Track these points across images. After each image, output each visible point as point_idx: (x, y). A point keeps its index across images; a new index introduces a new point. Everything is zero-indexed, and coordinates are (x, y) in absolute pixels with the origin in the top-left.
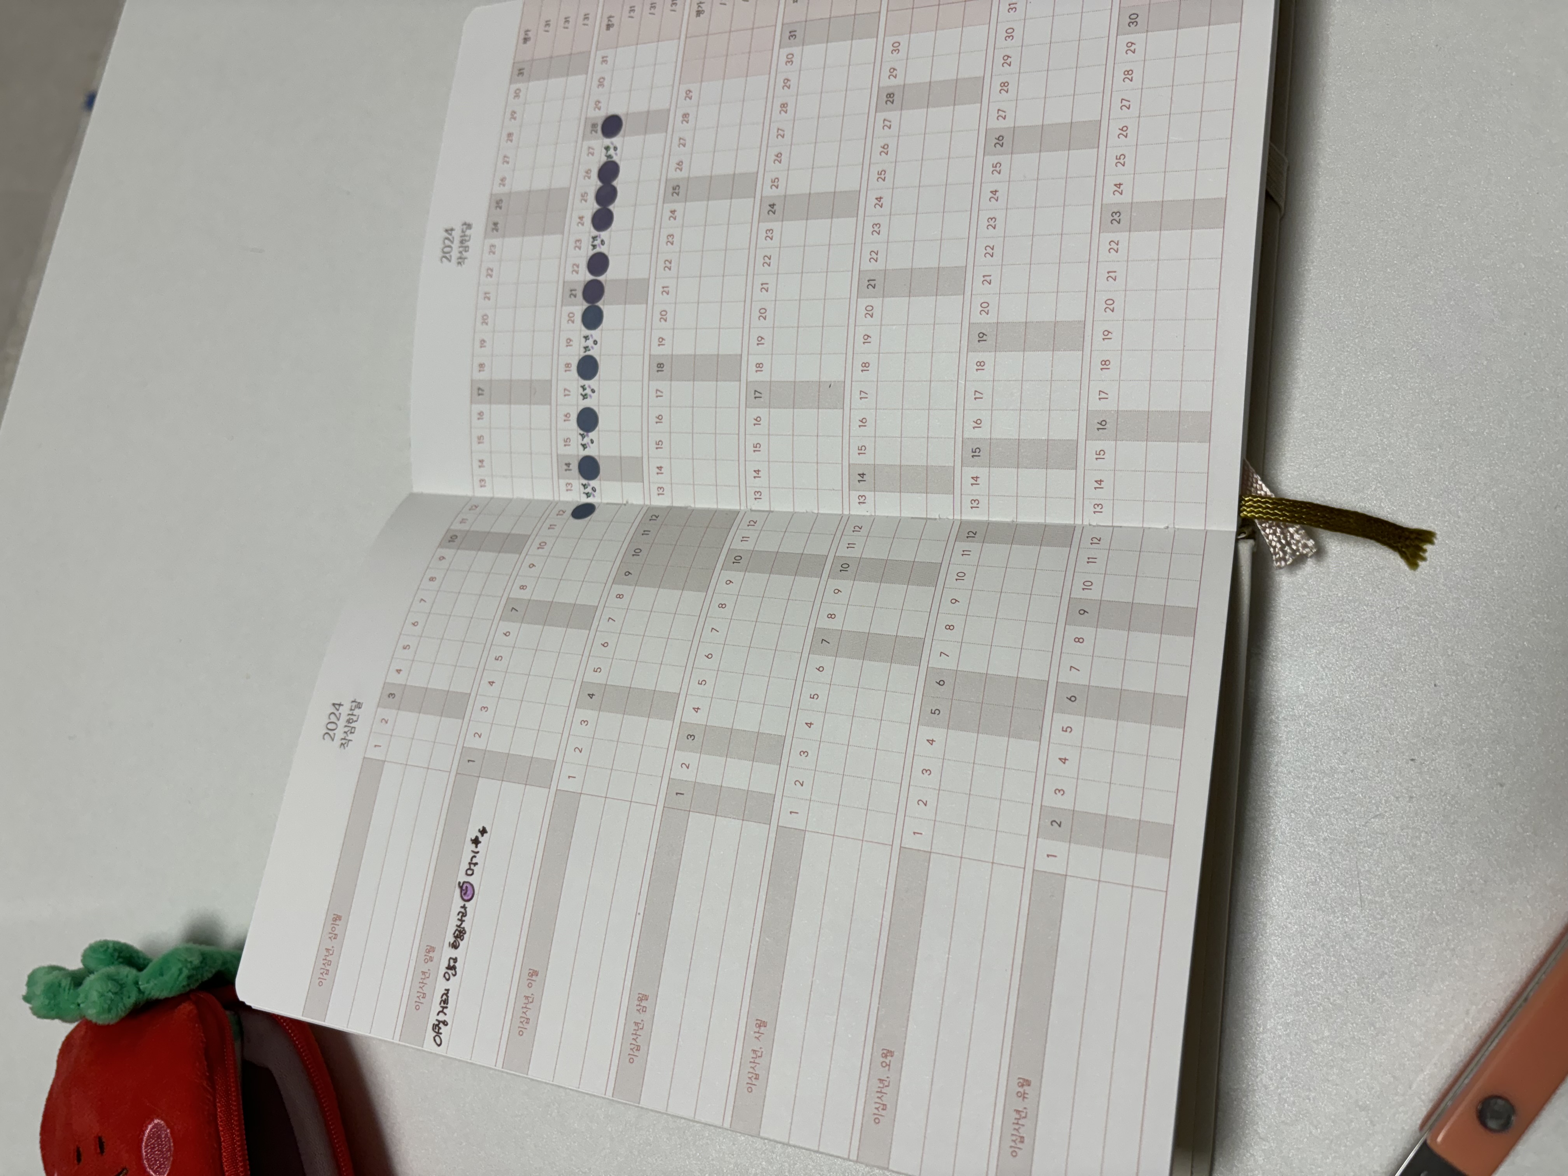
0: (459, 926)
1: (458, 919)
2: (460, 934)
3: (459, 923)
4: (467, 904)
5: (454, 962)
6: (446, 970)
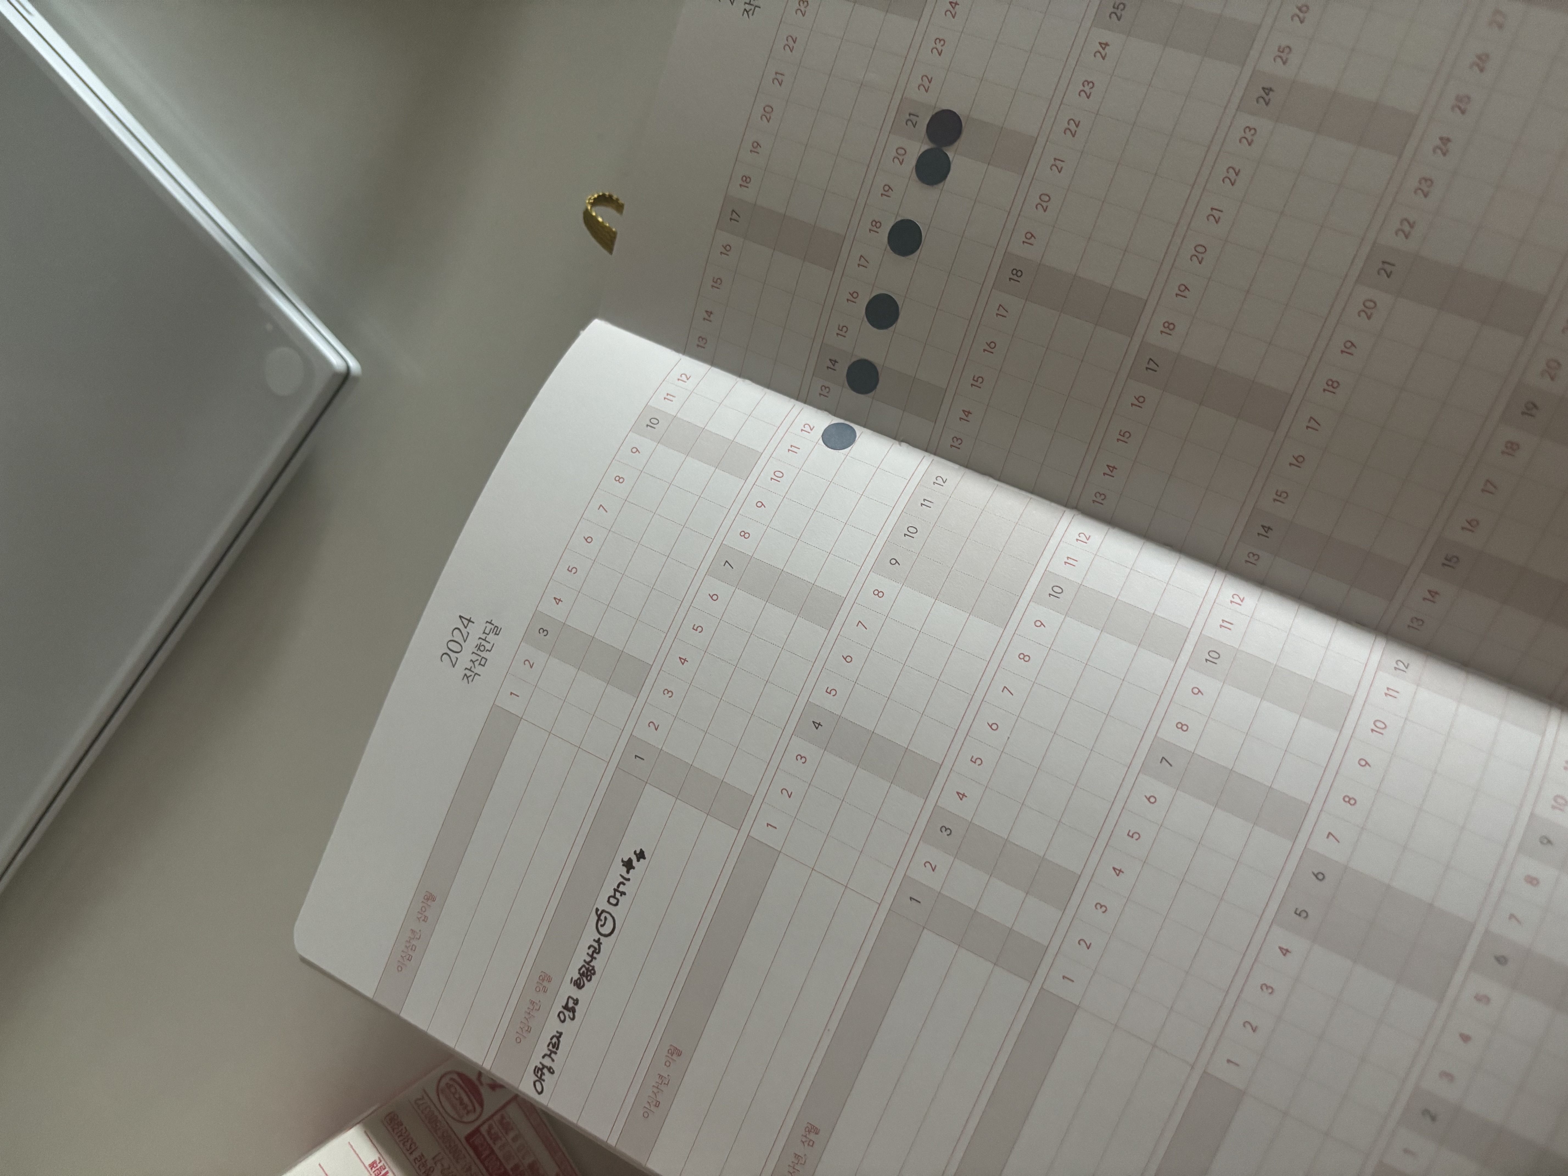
0: (588, 963)
1: (588, 954)
2: (587, 973)
3: (588, 959)
4: (603, 939)
5: (574, 1003)
6: (562, 1010)
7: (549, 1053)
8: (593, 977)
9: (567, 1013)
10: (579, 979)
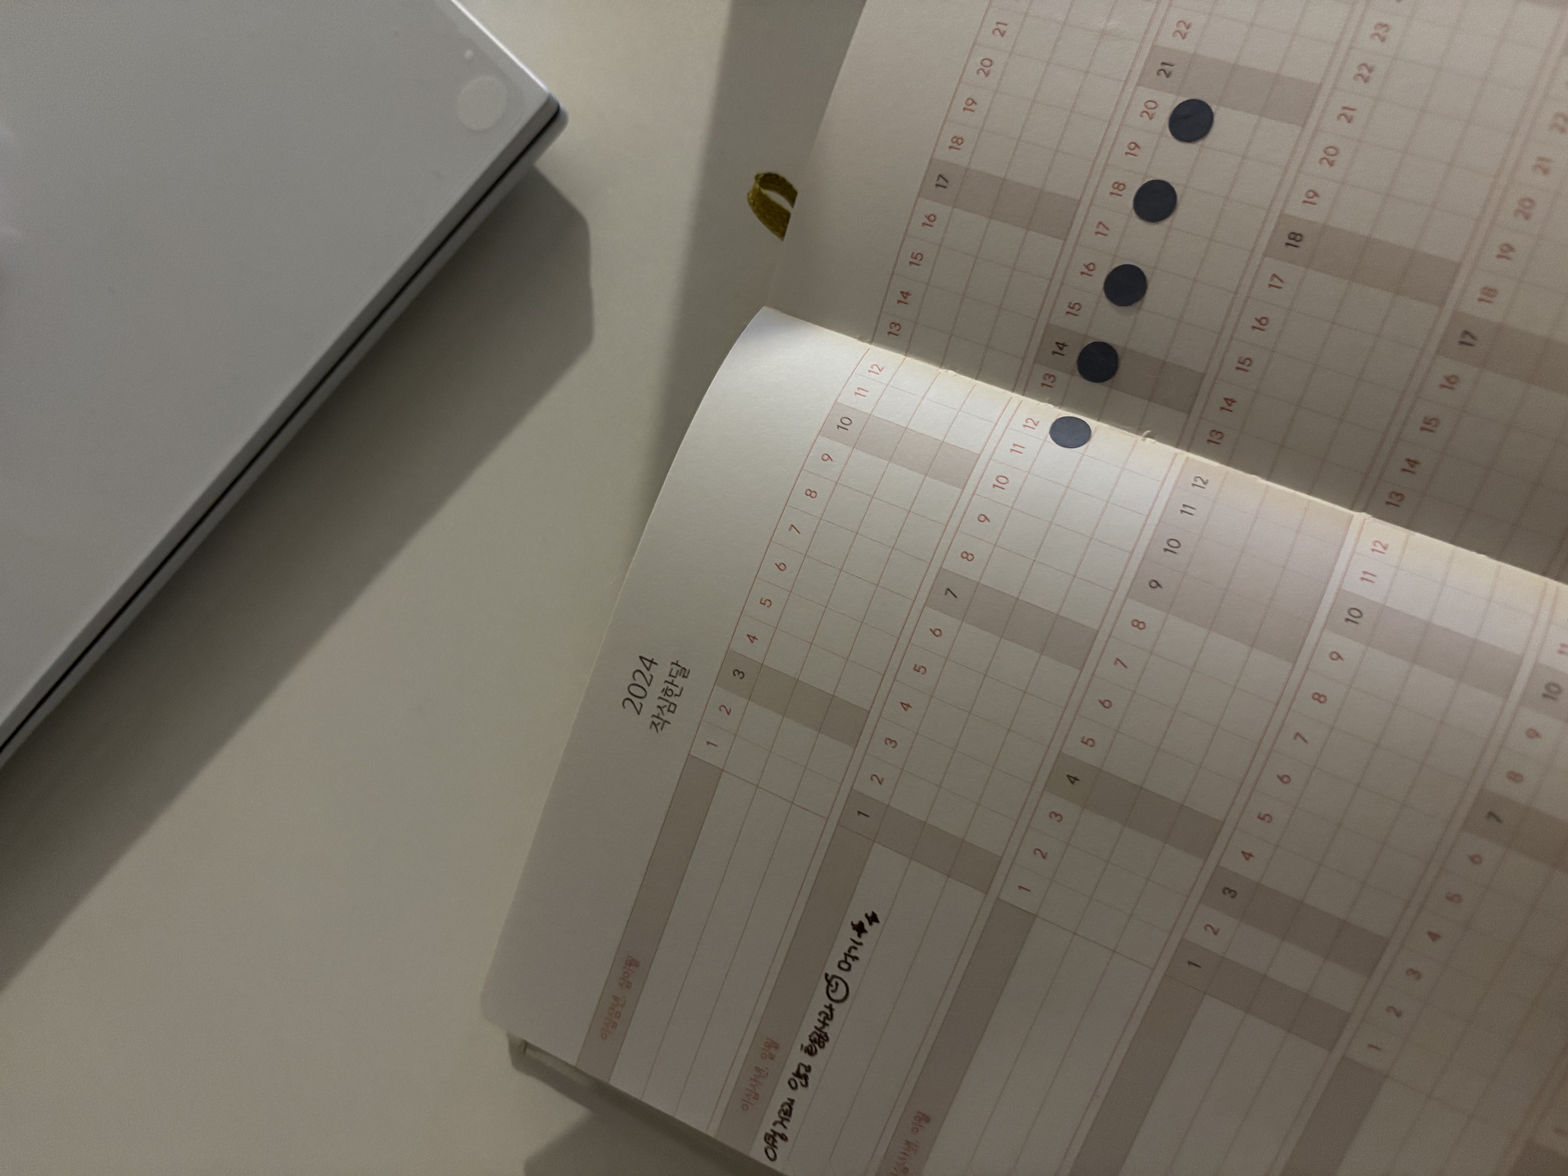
0: (819, 1030)
1: (819, 1020)
2: (819, 1039)
3: (819, 1025)
4: (835, 1006)
5: (806, 1071)
6: (792, 1076)
7: (779, 1119)
8: (827, 1044)
9: (798, 1080)
10: (810, 1046)
